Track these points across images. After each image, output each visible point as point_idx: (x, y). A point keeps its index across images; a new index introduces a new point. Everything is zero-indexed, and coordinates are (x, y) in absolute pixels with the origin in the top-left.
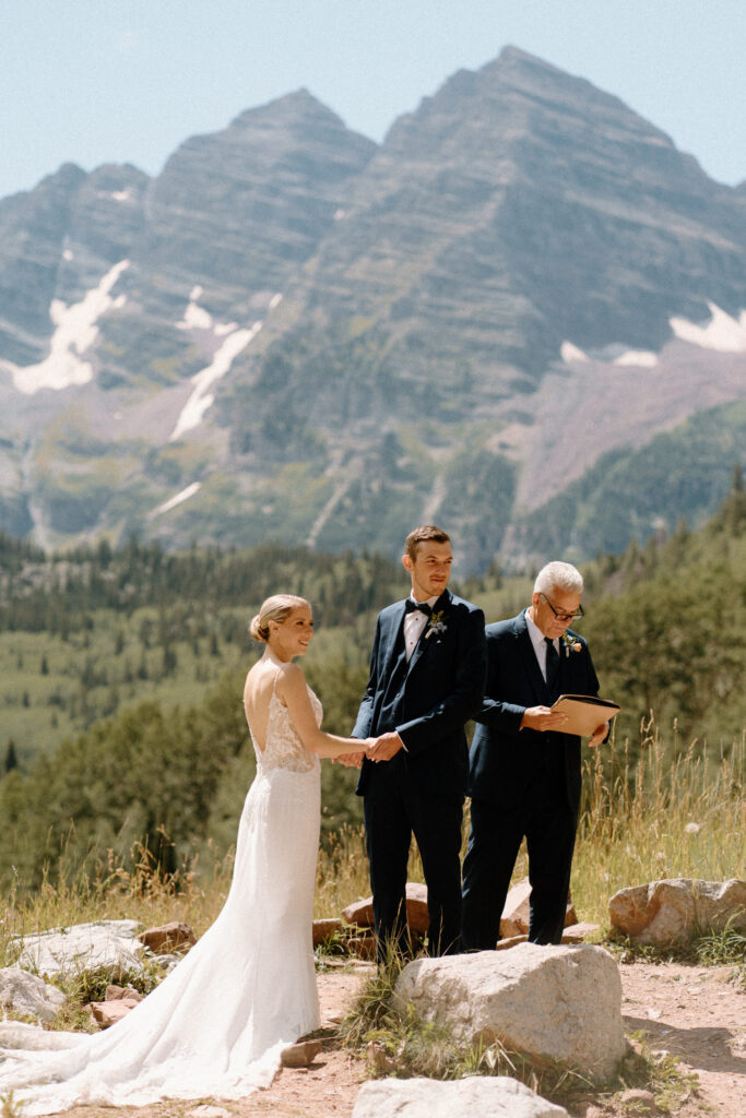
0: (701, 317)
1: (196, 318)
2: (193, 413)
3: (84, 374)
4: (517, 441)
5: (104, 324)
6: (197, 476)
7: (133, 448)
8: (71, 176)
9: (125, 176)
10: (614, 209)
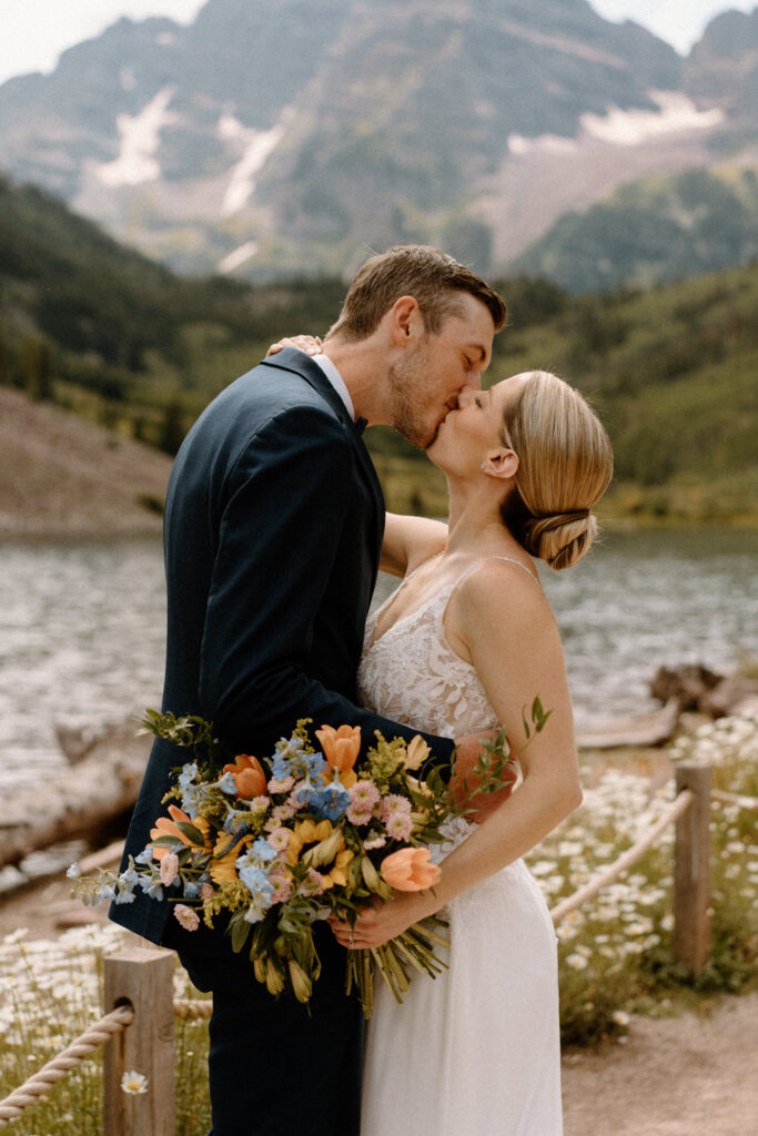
0: (602, 113)
1: (229, 127)
2: (237, 194)
3: (150, 170)
4: (491, 209)
5: (164, 134)
6: (251, 237)
7: (197, 223)
8: (124, 25)
9: (162, 24)
10: (538, 38)
